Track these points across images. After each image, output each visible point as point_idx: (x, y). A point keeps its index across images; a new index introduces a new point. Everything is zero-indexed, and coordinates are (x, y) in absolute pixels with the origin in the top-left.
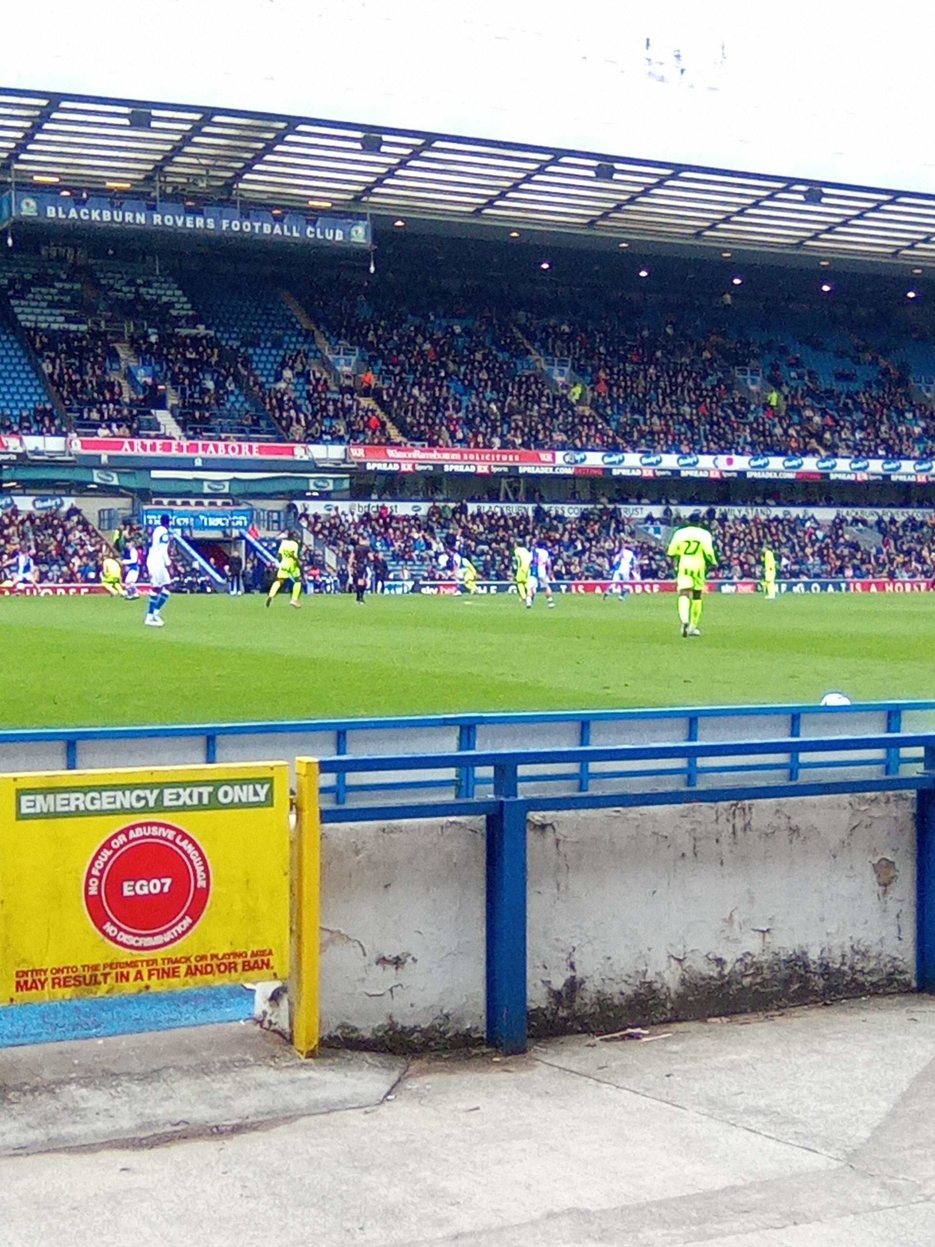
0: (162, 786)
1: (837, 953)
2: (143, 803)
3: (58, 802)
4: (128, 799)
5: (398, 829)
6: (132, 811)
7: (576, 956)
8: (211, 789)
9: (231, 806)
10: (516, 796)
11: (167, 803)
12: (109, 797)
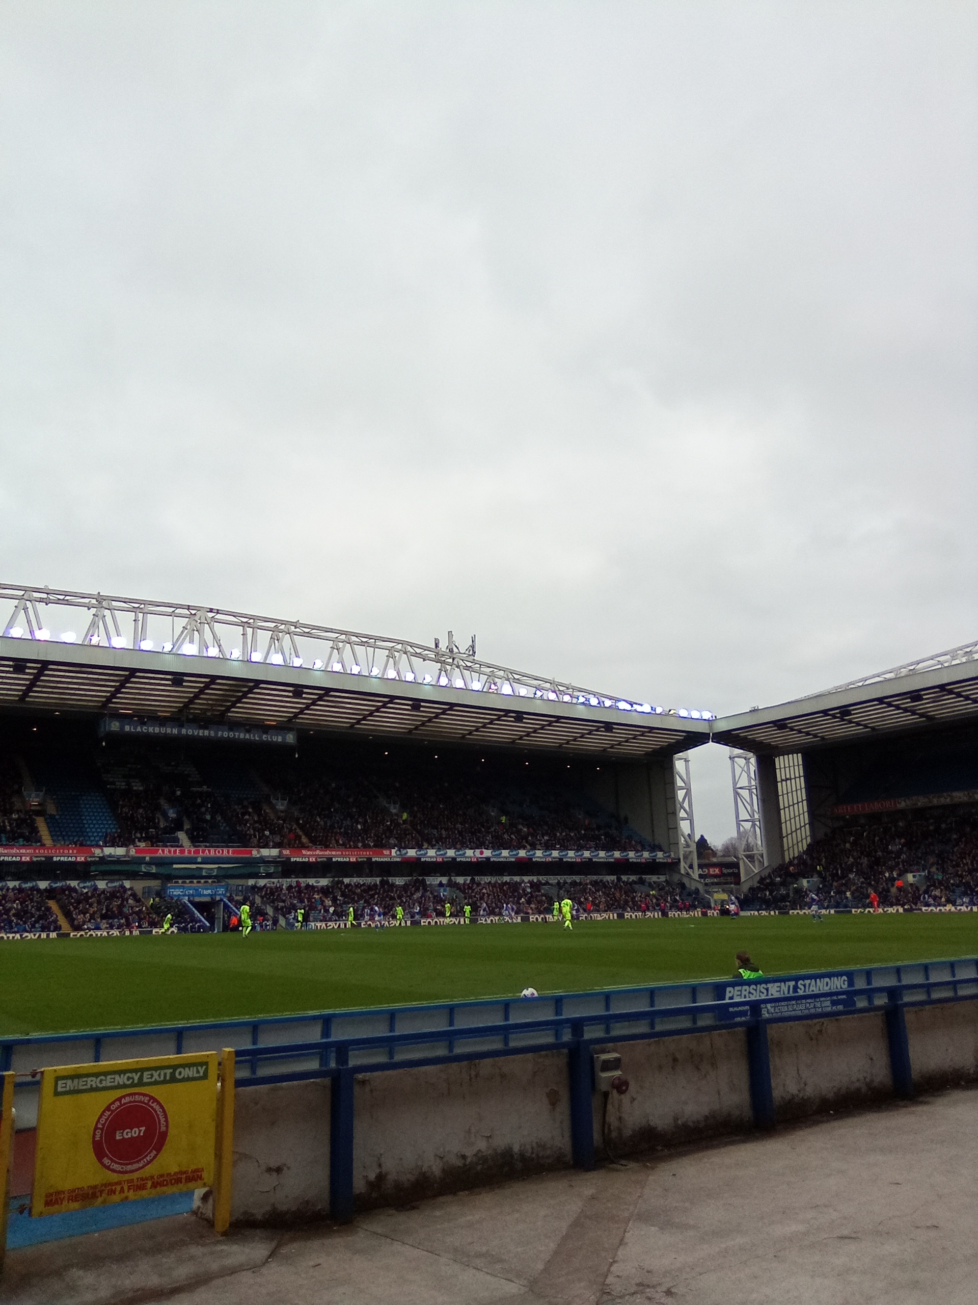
0: (142, 1070)
1: (528, 1147)
2: (131, 1080)
3: (80, 1084)
4: (121, 1079)
5: (282, 1088)
6: (125, 1086)
7: (383, 1159)
8: (171, 1070)
9: (184, 1080)
10: (347, 1064)
11: (145, 1080)
12: (111, 1079)
